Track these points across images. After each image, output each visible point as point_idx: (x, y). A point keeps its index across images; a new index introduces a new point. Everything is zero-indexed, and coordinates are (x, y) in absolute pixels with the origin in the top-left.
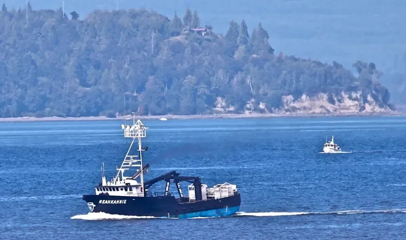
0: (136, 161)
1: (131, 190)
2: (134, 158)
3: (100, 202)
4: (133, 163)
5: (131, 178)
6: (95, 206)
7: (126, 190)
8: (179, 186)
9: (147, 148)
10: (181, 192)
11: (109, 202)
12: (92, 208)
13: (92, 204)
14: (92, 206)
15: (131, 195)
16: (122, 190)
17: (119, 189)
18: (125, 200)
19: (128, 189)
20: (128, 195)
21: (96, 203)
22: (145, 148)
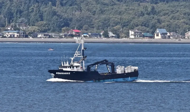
0: (79, 54)
1: (73, 68)
2: (79, 53)
3: (57, 73)
4: (78, 55)
5: (77, 62)
6: (54, 75)
7: (71, 68)
8: (108, 66)
9: (86, 48)
10: (109, 70)
11: (61, 73)
12: (53, 76)
13: (53, 74)
14: (53, 75)
15: (73, 70)
16: (68, 68)
17: (67, 67)
18: (69, 73)
19: (72, 67)
20: (71, 70)
21: (55, 73)
22: (85, 48)
